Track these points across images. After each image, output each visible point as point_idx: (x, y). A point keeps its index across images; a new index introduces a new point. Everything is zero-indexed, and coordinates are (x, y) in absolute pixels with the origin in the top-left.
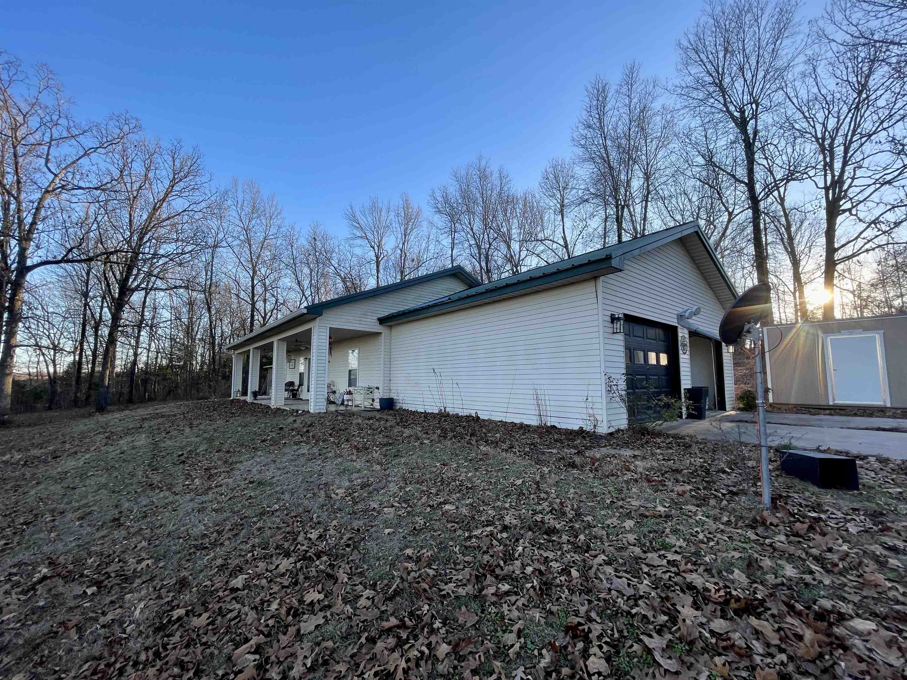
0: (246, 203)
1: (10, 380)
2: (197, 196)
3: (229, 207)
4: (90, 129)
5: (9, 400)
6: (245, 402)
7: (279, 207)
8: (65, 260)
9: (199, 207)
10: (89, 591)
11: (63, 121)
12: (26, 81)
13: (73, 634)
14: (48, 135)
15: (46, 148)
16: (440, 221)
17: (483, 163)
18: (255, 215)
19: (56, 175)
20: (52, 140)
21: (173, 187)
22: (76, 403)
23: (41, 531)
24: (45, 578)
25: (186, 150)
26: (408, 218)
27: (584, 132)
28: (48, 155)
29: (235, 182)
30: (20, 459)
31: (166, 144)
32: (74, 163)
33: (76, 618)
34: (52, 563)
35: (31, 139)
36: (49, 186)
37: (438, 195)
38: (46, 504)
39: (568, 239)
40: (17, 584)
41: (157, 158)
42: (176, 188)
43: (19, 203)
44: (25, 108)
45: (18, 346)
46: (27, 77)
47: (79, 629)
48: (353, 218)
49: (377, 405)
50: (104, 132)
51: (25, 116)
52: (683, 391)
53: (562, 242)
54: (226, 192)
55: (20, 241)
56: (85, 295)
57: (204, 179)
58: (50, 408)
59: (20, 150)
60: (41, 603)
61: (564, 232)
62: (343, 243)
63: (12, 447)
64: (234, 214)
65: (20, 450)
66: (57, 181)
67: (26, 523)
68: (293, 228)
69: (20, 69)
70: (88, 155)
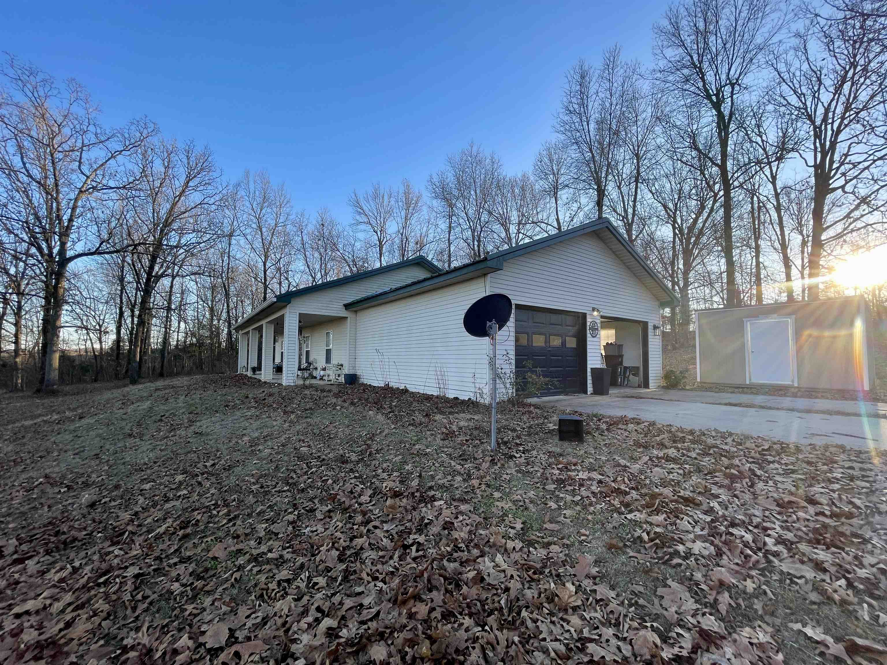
0: (257, 192)
1: (57, 356)
2: (210, 191)
3: (242, 197)
4: (113, 136)
5: (57, 372)
6: (246, 375)
7: (288, 196)
8: (97, 252)
9: (212, 201)
10: (62, 491)
11: (92, 128)
12: (59, 96)
13: (46, 509)
14: (80, 141)
15: (79, 154)
16: (438, 205)
17: (475, 149)
18: (266, 204)
19: (88, 177)
20: (83, 145)
21: (188, 183)
22: (117, 377)
23: (49, 461)
24: (41, 483)
25: (198, 150)
26: (408, 204)
27: (566, 118)
28: (81, 158)
29: (247, 174)
30: (56, 419)
31: (181, 145)
32: (102, 165)
33: (50, 502)
34: (46, 477)
35: (66, 147)
36: (83, 186)
37: (435, 180)
38: (57, 445)
39: (561, 221)
40: (24, 488)
41: (174, 158)
42: (191, 184)
43: (58, 203)
44: (60, 120)
45: (63, 327)
46: (59, 93)
47: (49, 507)
48: (357, 204)
49: (342, 379)
50: (127, 135)
51: (59, 126)
52: (589, 370)
53: (555, 224)
54: (238, 185)
55: (60, 236)
56: (122, 279)
57: (215, 175)
58: (96, 380)
59: (58, 155)
60: (34, 496)
61: (557, 214)
62: (347, 228)
63: (54, 411)
64: (247, 204)
65: (59, 413)
66: (89, 182)
67: (41, 457)
68: (302, 215)
69: (53, 86)
70: (115, 157)
